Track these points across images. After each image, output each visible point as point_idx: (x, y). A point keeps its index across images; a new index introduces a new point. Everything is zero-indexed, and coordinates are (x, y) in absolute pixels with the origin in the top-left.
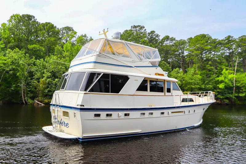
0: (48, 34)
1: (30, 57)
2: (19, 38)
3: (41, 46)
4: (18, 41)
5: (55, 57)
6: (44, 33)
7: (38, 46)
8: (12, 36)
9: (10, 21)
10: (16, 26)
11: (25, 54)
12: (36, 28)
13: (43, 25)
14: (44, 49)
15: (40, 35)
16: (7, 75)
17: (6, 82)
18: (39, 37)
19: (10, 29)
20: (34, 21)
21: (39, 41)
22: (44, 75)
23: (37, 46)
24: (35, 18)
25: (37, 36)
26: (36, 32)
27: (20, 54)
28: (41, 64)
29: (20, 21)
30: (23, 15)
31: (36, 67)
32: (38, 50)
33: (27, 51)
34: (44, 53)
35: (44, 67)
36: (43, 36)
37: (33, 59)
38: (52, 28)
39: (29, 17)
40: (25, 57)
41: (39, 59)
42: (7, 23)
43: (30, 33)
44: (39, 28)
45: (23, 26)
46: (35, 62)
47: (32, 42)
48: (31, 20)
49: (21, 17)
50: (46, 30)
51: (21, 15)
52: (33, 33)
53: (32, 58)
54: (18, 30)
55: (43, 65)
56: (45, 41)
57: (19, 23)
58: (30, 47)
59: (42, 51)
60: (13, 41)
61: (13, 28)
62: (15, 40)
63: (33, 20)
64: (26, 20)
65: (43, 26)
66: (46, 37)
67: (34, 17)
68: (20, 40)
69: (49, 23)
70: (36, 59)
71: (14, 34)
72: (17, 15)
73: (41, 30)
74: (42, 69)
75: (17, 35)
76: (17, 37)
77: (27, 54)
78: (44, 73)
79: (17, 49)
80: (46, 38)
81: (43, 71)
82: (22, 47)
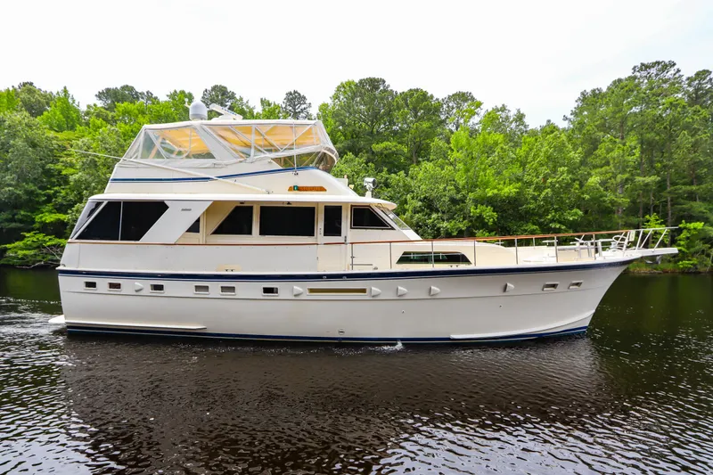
0: (416, 116)
1: (376, 169)
2: (354, 130)
3: (399, 143)
4: (353, 138)
5: (429, 165)
6: (407, 114)
7: (394, 144)
8: (341, 128)
9: (336, 97)
10: (348, 107)
11: (366, 163)
12: (390, 104)
13: (405, 96)
14: (406, 150)
15: (398, 119)
18: (395, 125)
19: (335, 115)
20: (385, 90)
21: (395, 133)
22: (407, 207)
23: (390, 145)
24: (386, 84)
25: (392, 123)
26: (389, 113)
27: (356, 163)
28: (401, 184)
29: (354, 95)
30: (361, 81)
31: (389, 189)
32: (393, 153)
33: (371, 157)
34: (407, 158)
35: (408, 189)
36: (405, 119)
37: (384, 174)
38: (423, 101)
39: (374, 83)
40: (366, 169)
41: (395, 173)
42: (329, 102)
43: (376, 117)
44: (395, 104)
45: (361, 104)
46: (387, 179)
47: (380, 137)
48: (377, 88)
49: (356, 85)
50: (411, 107)
51: (357, 81)
52: (382, 117)
53: (381, 171)
54: (351, 114)
55: (405, 185)
56: (408, 132)
57: (353, 99)
58: (377, 147)
59: (403, 154)
60: (342, 138)
61: (343, 112)
62: (345, 136)
63: (382, 88)
64: (368, 91)
65: (403, 99)
66: (412, 121)
67: (384, 82)
68: (356, 135)
69: (417, 90)
70: (390, 172)
71: (343, 124)
72: (349, 84)
73: (399, 108)
74: (403, 194)
75: (349, 125)
76: (350, 129)
77: (370, 164)
78: (406, 202)
79: (350, 155)
80: (411, 125)
81: (404, 197)
82: (360, 150)
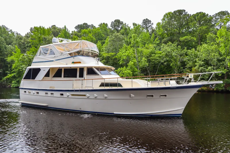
0: (200, 24)
1: (181, 48)
2: (171, 33)
3: (192, 36)
4: (171, 35)
5: (205, 45)
6: (196, 23)
7: (190, 37)
8: (166, 32)
9: (164, 19)
10: (169, 23)
11: (177, 46)
12: (187, 20)
13: (194, 16)
14: (195, 39)
15: (191, 26)
16: (162, 66)
17: (162, 72)
18: (190, 29)
19: (163, 27)
20: (185, 14)
21: (190, 32)
22: (196, 64)
23: (188, 37)
24: (186, 11)
25: (189, 28)
26: (187, 24)
27: (173, 46)
28: (193, 54)
29: (172, 18)
30: (174, 12)
31: (187, 56)
32: (189, 41)
33: (179, 43)
34: (196, 43)
35: (196, 56)
36: (195, 26)
37: (185, 50)
38: (203, 17)
39: (180, 12)
40: (177, 48)
41: (190, 49)
42: (161, 22)
43: (181, 26)
44: (190, 20)
45: (175, 21)
46: (187, 52)
47: (183, 34)
48: (182, 14)
49: (172, 14)
50: (197, 20)
51: (173, 12)
52: (184, 26)
53: (184, 49)
54: (170, 26)
55: (195, 54)
56: (196, 31)
57: (171, 19)
58: (182, 39)
59: (194, 41)
60: (167, 36)
61: (166, 25)
62: (168, 35)
63: (184, 14)
64: (178, 15)
65: (194, 17)
66: (198, 27)
67: (185, 11)
68: (172, 34)
69: (200, 13)
70: (188, 49)
71: (167, 30)
72: (169, 13)
73: (192, 21)
74: (194, 58)
75: (170, 30)
76: (170, 32)
77: (179, 46)
78: (196, 62)
79: (170, 43)
80: (198, 28)
81: (195, 59)
82: (174, 40)
